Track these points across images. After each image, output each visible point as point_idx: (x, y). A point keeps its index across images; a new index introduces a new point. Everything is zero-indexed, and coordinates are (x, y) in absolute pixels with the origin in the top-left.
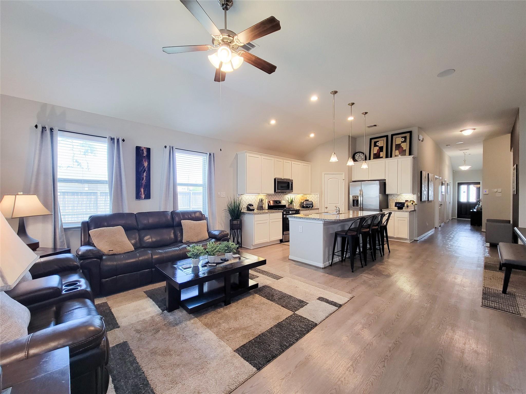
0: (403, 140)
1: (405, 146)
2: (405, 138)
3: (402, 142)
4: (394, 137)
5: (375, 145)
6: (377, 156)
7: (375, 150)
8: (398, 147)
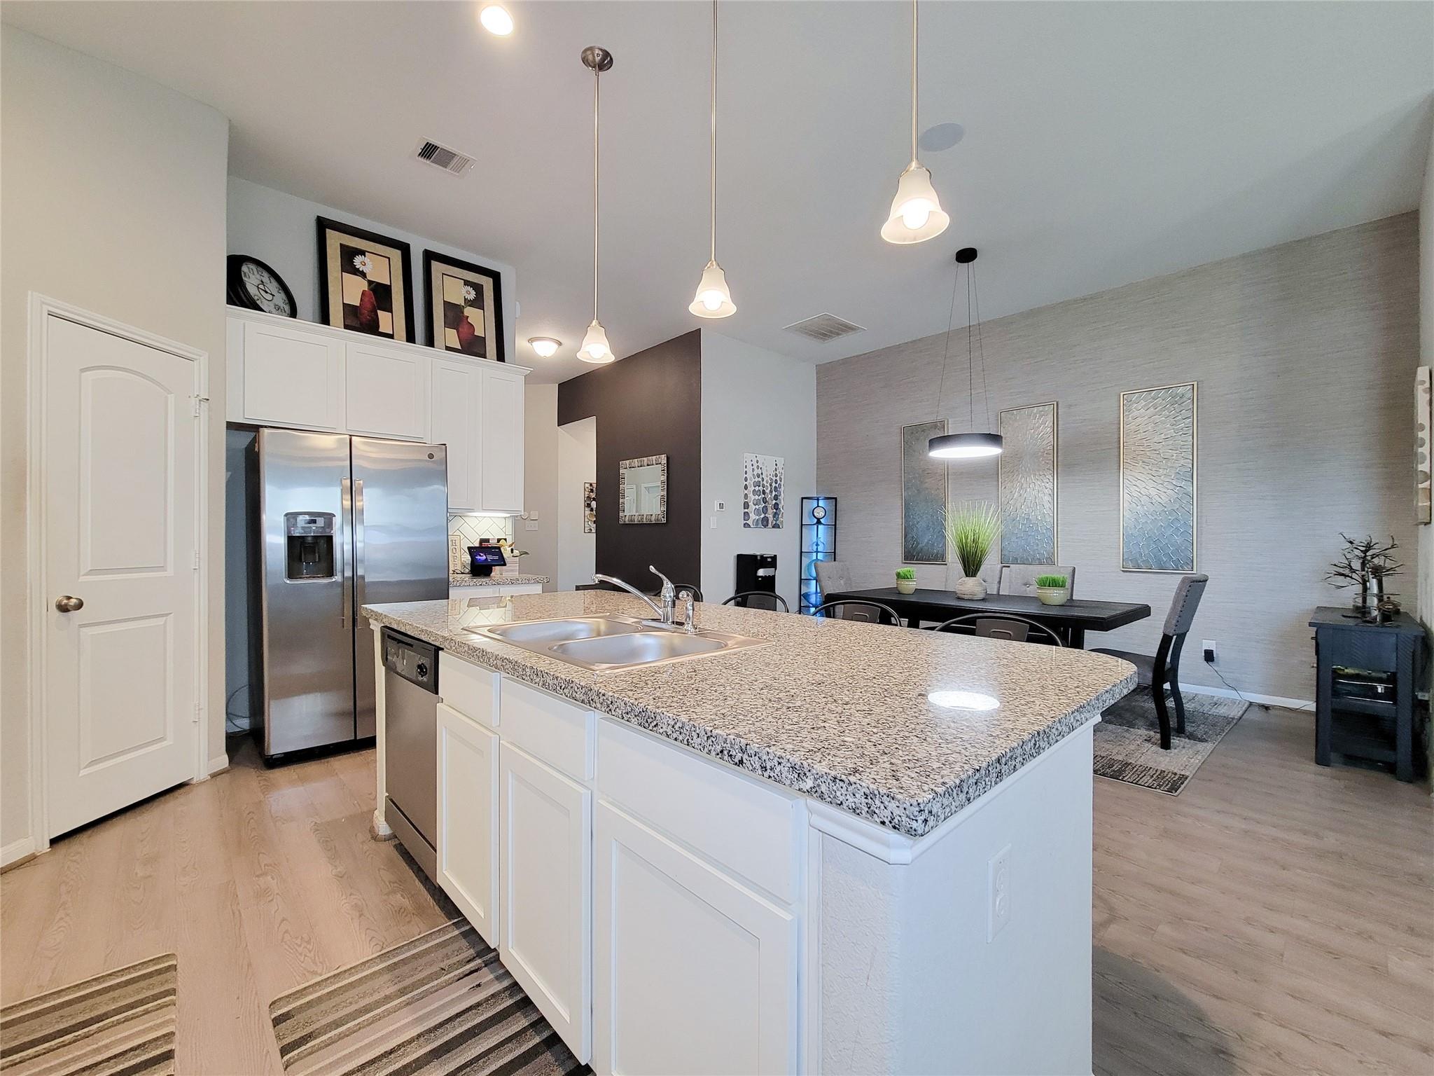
0: (471, 297)
1: (481, 322)
4: (436, 266)
6: (363, 322)
7: (349, 290)
8: (455, 316)
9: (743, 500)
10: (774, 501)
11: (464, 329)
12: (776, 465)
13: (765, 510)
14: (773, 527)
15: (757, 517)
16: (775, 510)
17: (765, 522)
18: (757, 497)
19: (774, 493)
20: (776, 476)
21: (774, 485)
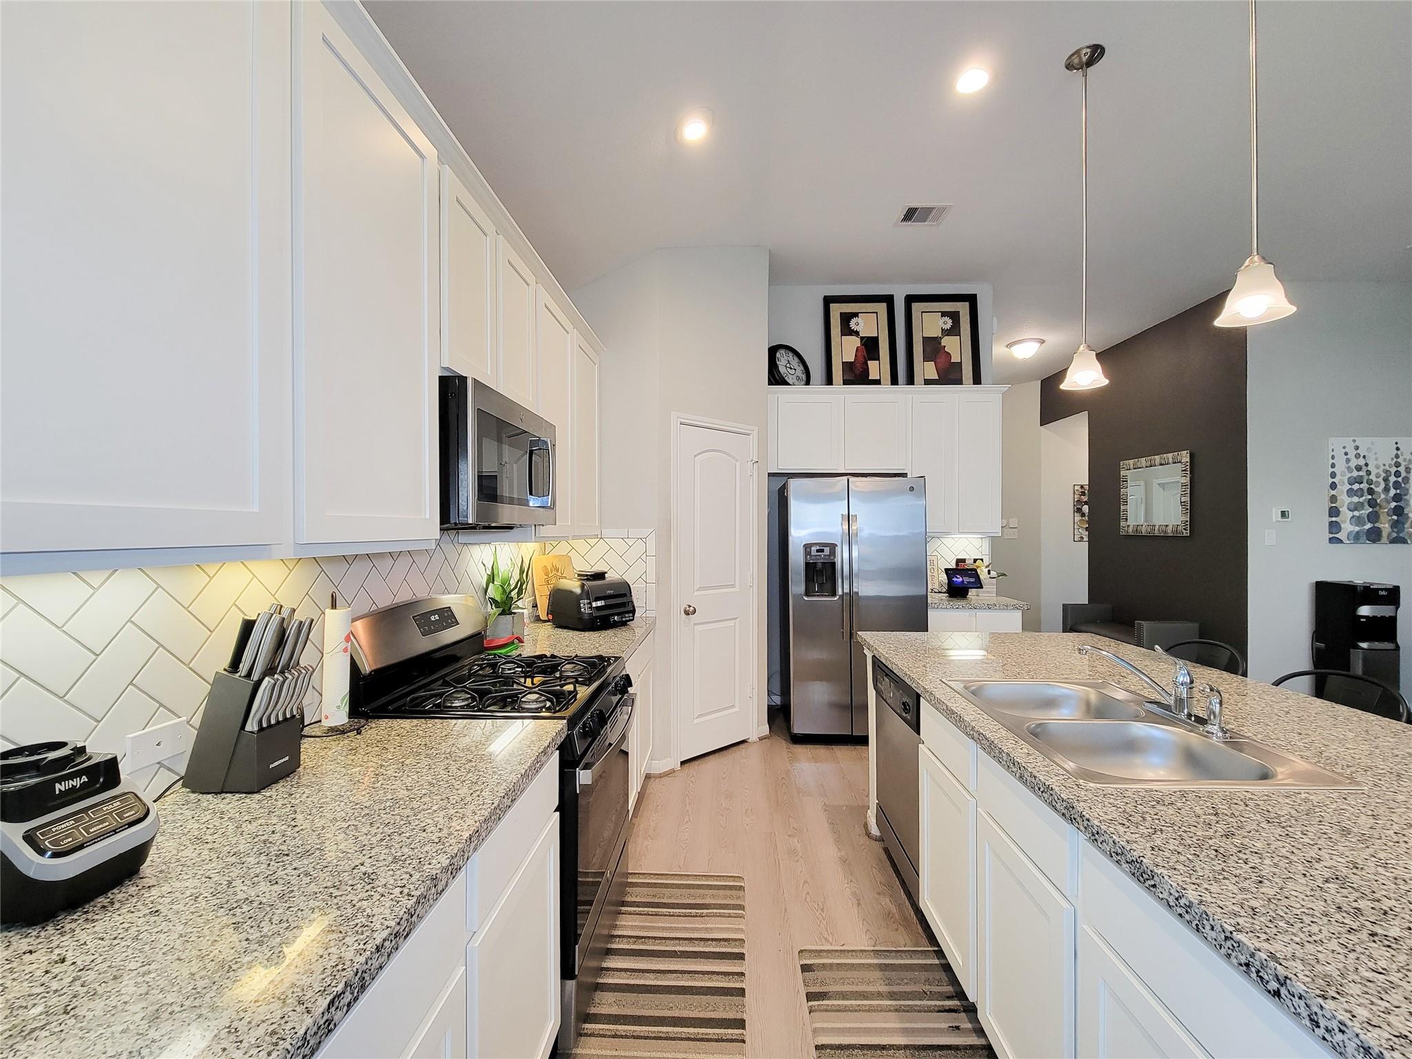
0: (948, 326)
1: (956, 348)
2: (955, 316)
3: (947, 333)
4: (916, 307)
5: (847, 331)
6: (857, 375)
7: (847, 349)
8: (933, 349)
9: (1327, 505)
10: (1393, 504)
11: (942, 360)
12: (1398, 449)
13: (1373, 517)
14: (1394, 541)
15: (1357, 529)
16: (1395, 517)
17: (1374, 536)
18: (1355, 499)
19: (1392, 492)
20: (1398, 465)
21: (1392, 479)
